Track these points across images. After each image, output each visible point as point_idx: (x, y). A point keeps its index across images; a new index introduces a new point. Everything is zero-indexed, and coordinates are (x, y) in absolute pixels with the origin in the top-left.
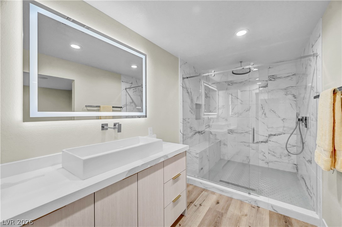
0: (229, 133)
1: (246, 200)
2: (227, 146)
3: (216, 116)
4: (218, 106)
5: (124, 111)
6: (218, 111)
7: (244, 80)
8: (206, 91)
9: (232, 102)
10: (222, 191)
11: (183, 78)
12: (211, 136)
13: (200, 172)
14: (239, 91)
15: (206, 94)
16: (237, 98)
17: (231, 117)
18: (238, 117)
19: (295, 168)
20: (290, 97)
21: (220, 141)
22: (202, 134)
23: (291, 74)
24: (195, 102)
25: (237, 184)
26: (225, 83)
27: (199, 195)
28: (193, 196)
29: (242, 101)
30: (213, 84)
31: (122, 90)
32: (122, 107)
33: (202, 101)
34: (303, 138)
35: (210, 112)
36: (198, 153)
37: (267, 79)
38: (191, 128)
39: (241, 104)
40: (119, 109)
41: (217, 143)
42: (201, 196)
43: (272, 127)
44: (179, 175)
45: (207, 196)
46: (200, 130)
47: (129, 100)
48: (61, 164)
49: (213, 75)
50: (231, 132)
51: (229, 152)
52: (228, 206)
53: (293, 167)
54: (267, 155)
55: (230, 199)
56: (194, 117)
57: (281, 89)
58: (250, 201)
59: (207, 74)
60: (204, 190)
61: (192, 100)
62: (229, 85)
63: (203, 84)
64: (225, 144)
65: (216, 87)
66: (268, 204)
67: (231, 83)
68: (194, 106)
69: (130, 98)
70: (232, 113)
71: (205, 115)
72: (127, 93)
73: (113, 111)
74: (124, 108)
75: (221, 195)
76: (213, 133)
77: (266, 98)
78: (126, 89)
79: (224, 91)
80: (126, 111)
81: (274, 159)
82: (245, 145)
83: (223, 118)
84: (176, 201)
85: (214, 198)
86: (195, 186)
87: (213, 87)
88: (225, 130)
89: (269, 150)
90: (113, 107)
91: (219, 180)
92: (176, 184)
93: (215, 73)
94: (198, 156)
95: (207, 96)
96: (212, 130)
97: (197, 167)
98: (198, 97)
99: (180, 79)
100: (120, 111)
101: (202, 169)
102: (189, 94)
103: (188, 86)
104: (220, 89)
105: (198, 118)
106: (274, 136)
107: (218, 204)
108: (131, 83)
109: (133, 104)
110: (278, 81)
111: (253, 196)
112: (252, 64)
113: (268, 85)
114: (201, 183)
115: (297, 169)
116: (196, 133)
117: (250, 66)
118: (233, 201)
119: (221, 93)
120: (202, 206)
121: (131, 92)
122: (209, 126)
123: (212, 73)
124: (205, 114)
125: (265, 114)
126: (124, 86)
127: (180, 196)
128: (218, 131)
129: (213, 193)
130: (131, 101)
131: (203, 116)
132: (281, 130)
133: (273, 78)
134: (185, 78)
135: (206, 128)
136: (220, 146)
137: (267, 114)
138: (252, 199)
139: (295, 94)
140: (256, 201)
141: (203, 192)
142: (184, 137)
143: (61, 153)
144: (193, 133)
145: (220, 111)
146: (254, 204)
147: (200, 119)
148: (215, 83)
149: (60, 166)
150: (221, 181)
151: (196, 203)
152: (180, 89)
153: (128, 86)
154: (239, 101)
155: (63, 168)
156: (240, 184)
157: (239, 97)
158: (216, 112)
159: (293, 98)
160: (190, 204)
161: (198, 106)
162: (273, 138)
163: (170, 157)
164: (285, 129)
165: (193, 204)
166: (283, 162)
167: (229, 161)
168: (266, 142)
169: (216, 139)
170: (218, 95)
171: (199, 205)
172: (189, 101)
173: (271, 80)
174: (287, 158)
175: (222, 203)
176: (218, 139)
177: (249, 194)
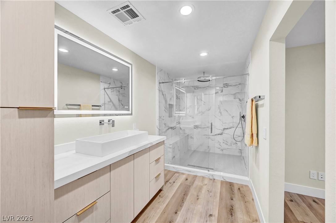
0: (195, 128)
1: (206, 176)
2: (193, 139)
3: (184, 114)
4: (186, 106)
5: (102, 110)
6: (186, 110)
7: (206, 86)
8: (177, 93)
9: (197, 103)
10: (190, 171)
11: (160, 83)
12: (181, 131)
13: (172, 159)
14: (203, 94)
15: (177, 96)
16: (201, 100)
17: (197, 115)
18: (202, 115)
19: (240, 152)
20: (237, 100)
21: (188, 135)
22: (174, 129)
23: (238, 84)
24: (169, 102)
25: (200, 166)
26: (192, 87)
27: (172, 176)
28: (168, 177)
29: (205, 103)
30: (182, 87)
31: (101, 89)
32: (101, 106)
33: (174, 102)
34: (244, 130)
35: (180, 111)
36: (171, 144)
37: (222, 86)
38: (165, 124)
39: (204, 104)
40: (98, 108)
41: (186, 136)
42: (175, 176)
43: (226, 123)
44: (160, 158)
45: (178, 176)
46: (172, 126)
47: (107, 99)
48: (75, 151)
49: (183, 82)
50: (196, 127)
51: (194, 143)
52: (194, 181)
53: (239, 152)
54: (222, 144)
55: (195, 177)
56: (168, 115)
57: (232, 94)
58: (209, 176)
59: (179, 81)
60: (176, 172)
61: (166, 101)
62: (195, 89)
63: (175, 87)
64: (191, 138)
65: (184, 90)
66: (220, 176)
67: (196, 88)
68: (168, 106)
69: (108, 97)
70: (197, 112)
71: (176, 114)
72: (105, 93)
73: (93, 109)
74: (103, 107)
75: (189, 175)
76: (182, 129)
77: (222, 100)
78: (104, 89)
79: (191, 94)
80: (105, 110)
81: (226, 147)
82: (207, 138)
83: (190, 116)
84: (157, 177)
85: (184, 177)
86: (169, 171)
87: (183, 90)
88: (192, 126)
89: (224, 140)
90: (92, 106)
91: (187, 164)
92: (157, 165)
93: (185, 81)
94: (171, 146)
95: (177, 98)
96: (182, 126)
97: (170, 155)
98: (170, 99)
99: (157, 83)
100: (99, 109)
101: (174, 157)
102: (164, 96)
103: (163, 90)
104: (188, 92)
105: (170, 116)
106: (227, 130)
107: (187, 181)
108: (109, 83)
109: (111, 103)
110: (230, 88)
111: (211, 172)
112: (211, 76)
113: (223, 91)
114: (174, 168)
115: (241, 153)
116: (169, 128)
117: (210, 78)
118: (197, 178)
119: (189, 95)
120: (175, 183)
121: (109, 91)
122: (179, 123)
123: (183, 80)
124: (176, 112)
125: (221, 113)
126: (103, 86)
127: (160, 174)
128: (186, 126)
129: (183, 174)
130: (109, 100)
131: (174, 114)
132: (231, 125)
133: (226, 85)
134: (161, 83)
135: (177, 124)
136: (188, 139)
137: (222, 113)
138: (210, 174)
139: (240, 99)
140: (212, 175)
141: (176, 174)
142: (160, 131)
143: (75, 142)
144: (167, 128)
145: (188, 110)
146: (211, 178)
147: (172, 117)
148: (184, 87)
149: (74, 152)
150: (189, 165)
151: (171, 181)
152: (157, 91)
153: (106, 86)
154: (203, 102)
155: (77, 153)
156: (202, 166)
157: (203, 99)
158: (185, 111)
159: (239, 101)
160: (166, 182)
161: (171, 106)
162: (226, 131)
163: (154, 144)
164: (234, 124)
165: (168, 182)
166: (232, 149)
167: (194, 151)
168: (221, 134)
169: (185, 134)
170: (186, 97)
171: (173, 183)
172: (164, 102)
173: (225, 87)
174: (235, 145)
175: (189, 180)
176: (187, 134)
177: (209, 171)
